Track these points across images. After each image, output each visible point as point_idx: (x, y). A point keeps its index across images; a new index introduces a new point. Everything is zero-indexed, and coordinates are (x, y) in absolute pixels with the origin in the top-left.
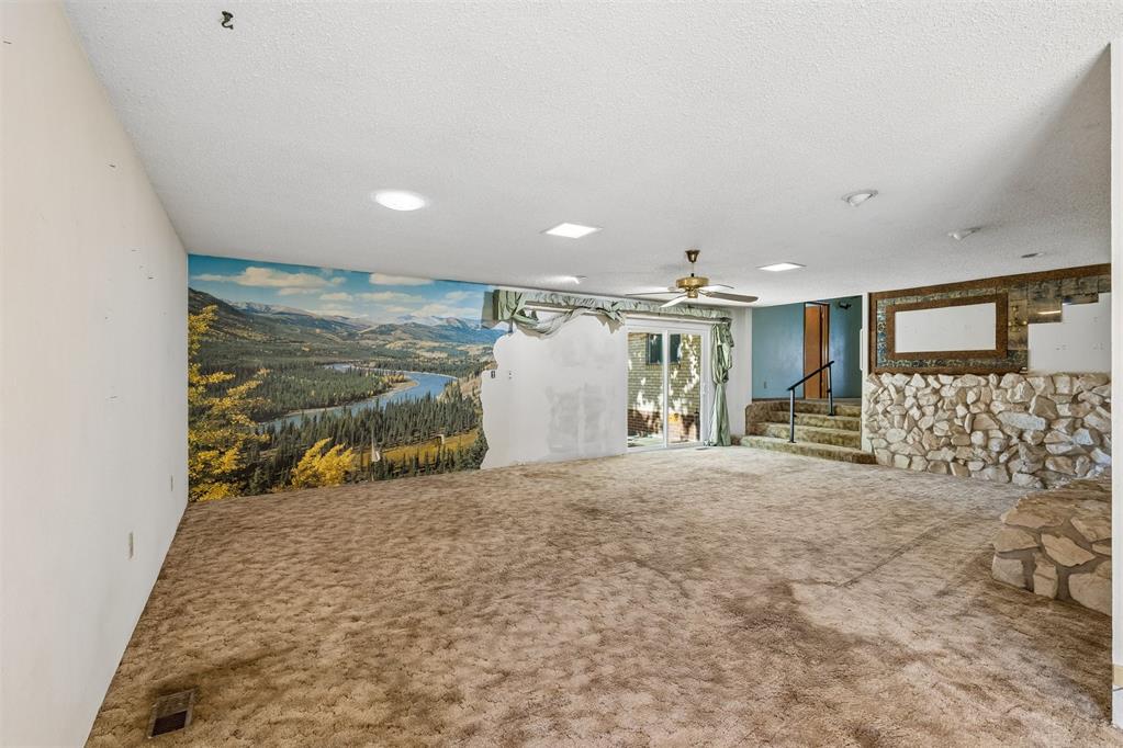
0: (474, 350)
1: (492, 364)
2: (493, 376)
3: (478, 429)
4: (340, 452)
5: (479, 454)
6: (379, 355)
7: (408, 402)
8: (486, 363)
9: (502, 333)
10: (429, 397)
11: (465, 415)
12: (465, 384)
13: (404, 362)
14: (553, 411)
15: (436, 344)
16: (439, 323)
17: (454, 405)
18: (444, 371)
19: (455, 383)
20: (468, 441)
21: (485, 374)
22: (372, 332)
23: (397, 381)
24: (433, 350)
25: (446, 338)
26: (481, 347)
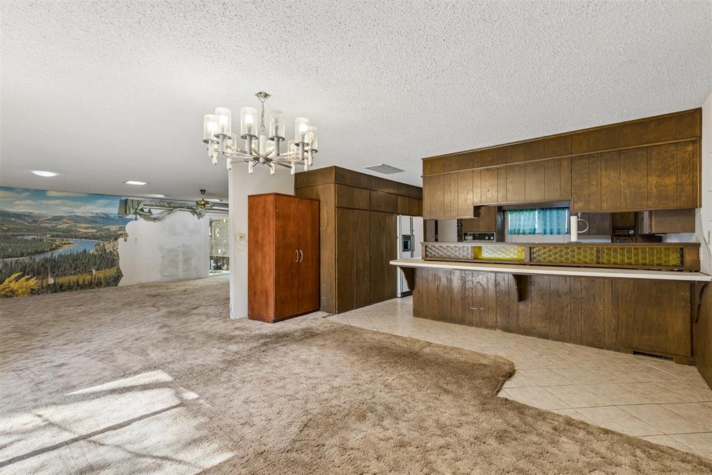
0: (113, 228)
1: (126, 235)
2: (125, 240)
3: (116, 267)
4: (28, 280)
5: (118, 277)
6: (53, 231)
7: (71, 254)
8: (121, 234)
9: (131, 220)
10: (85, 251)
11: (110, 260)
12: (108, 245)
13: (69, 234)
14: (163, 257)
15: (90, 225)
16: (91, 215)
17: (101, 255)
18: (94, 239)
19: (101, 244)
20: (111, 272)
21: (121, 240)
22: (48, 220)
23: (65, 244)
24: (87, 228)
25: (96, 222)
26: (118, 227)
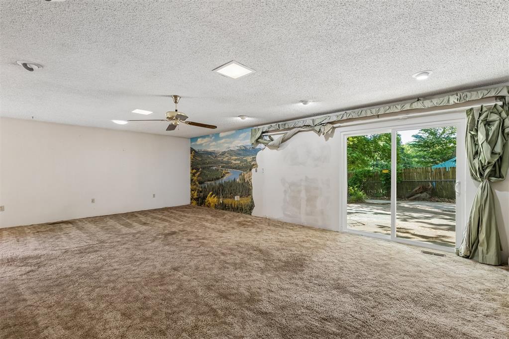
0: (249, 159)
2: (256, 171)
3: (250, 196)
4: (214, 197)
5: (251, 207)
6: (222, 163)
7: (229, 181)
8: (254, 165)
9: (260, 149)
10: (235, 179)
11: (246, 189)
12: (247, 175)
13: (228, 165)
14: (285, 192)
15: (236, 158)
16: (237, 148)
17: (242, 184)
18: (239, 169)
19: (243, 174)
20: (245, 201)
21: (253, 170)
22: (220, 155)
23: (227, 173)
24: (236, 160)
25: (239, 154)
26: (252, 157)
